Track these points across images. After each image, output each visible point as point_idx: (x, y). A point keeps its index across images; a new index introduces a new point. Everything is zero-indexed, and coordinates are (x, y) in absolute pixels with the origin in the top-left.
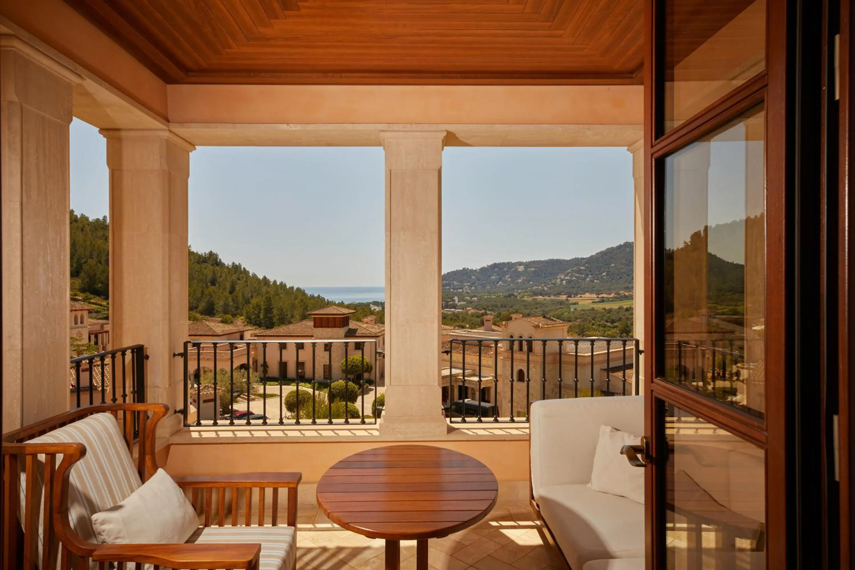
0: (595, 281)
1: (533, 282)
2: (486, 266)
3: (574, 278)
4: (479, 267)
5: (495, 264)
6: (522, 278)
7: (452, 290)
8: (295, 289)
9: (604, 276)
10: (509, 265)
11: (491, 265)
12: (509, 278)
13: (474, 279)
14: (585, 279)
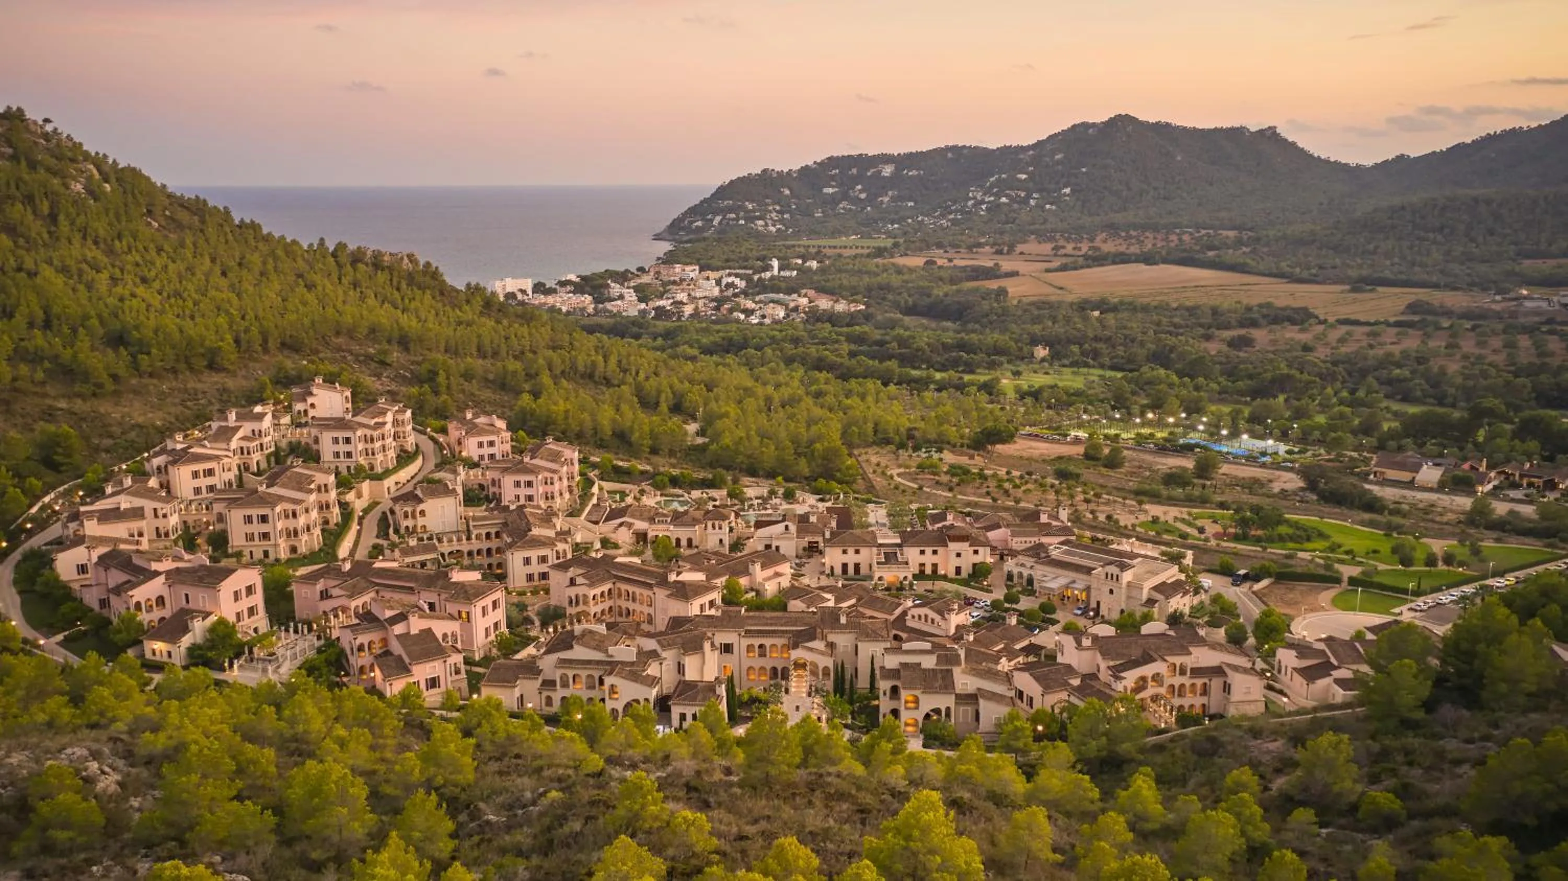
0: (1048, 206)
1: (916, 203)
2: (810, 163)
3: (1004, 200)
4: (796, 167)
5: (830, 159)
6: (890, 193)
7: (742, 222)
8: (369, 253)
9: (1065, 195)
10: (863, 162)
11: (822, 161)
12: (861, 191)
13: (787, 196)
14: (1025, 201)
